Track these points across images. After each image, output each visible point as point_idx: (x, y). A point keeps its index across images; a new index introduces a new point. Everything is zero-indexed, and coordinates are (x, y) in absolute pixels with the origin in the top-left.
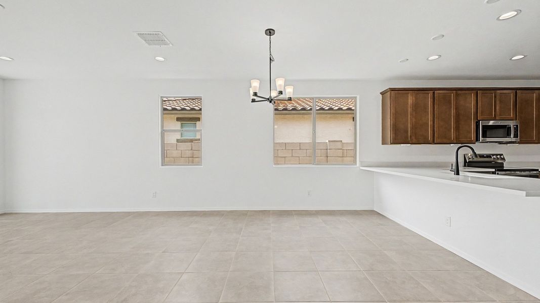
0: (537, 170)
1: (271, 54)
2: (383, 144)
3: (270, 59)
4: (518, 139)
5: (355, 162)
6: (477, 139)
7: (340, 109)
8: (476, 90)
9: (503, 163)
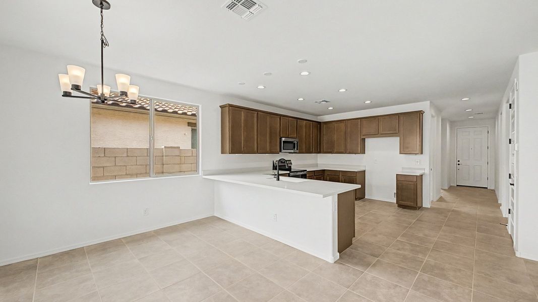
0: (306, 171)
1: (102, 35)
2: (222, 153)
3: (102, 42)
4: (298, 151)
5: (196, 170)
6: (281, 151)
7: (176, 112)
8: (281, 116)
9: (291, 167)
